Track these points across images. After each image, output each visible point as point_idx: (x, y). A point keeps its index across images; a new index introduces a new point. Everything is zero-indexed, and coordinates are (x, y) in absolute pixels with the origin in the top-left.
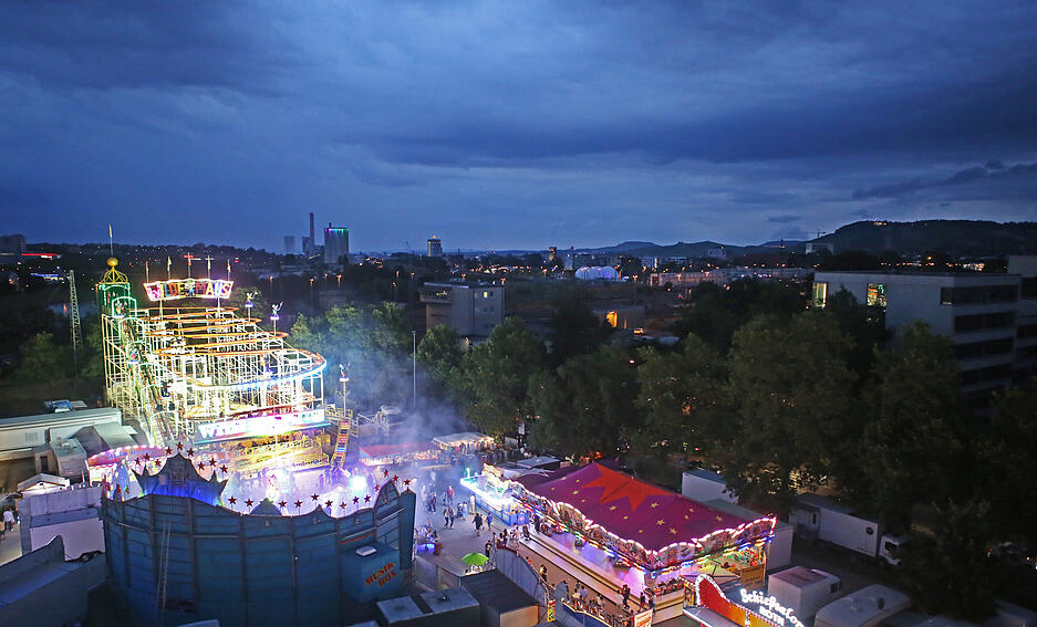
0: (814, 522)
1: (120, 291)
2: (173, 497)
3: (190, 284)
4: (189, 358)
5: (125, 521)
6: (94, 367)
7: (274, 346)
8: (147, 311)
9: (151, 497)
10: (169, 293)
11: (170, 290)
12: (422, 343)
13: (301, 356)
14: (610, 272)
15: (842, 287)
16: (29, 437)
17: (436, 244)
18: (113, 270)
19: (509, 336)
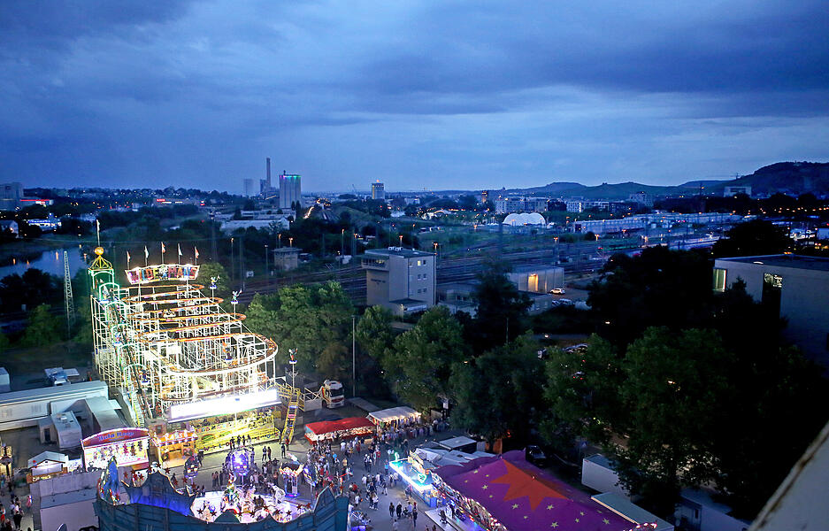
0: (697, 517)
1: (106, 277)
2: (154, 506)
3: (164, 269)
4: (163, 344)
5: (116, 521)
6: (84, 335)
7: (235, 330)
8: (127, 290)
9: (136, 506)
10: (146, 277)
11: (146, 275)
12: (360, 322)
13: (257, 341)
14: (537, 219)
15: (738, 279)
16: (35, 409)
17: (379, 187)
18: (100, 258)
19: (435, 323)
